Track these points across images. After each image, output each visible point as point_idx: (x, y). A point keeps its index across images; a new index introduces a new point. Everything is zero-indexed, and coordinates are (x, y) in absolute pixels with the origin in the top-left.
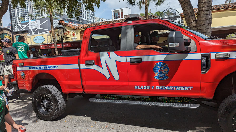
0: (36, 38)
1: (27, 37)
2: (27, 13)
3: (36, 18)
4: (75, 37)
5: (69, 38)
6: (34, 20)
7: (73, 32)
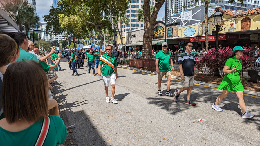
0: (187, 30)
1: (178, 29)
2: (181, 4)
3: (189, 8)
4: (234, 28)
5: (225, 29)
6: (187, 11)
7: (231, 21)
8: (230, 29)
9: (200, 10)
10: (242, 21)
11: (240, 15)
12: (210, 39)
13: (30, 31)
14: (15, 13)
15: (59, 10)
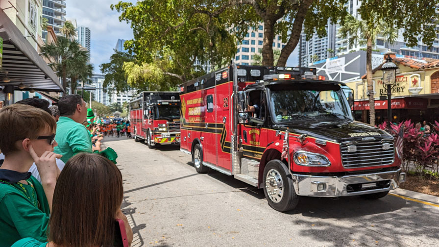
2: (325, 47)
3: (340, 54)
4: (418, 88)
5: (403, 89)
6: (336, 58)
7: (414, 76)
8: (412, 90)
9: (359, 56)
10: (432, 77)
11: (428, 67)
12: (377, 106)
13: (77, 88)
14: (58, 60)
15: (127, 55)
